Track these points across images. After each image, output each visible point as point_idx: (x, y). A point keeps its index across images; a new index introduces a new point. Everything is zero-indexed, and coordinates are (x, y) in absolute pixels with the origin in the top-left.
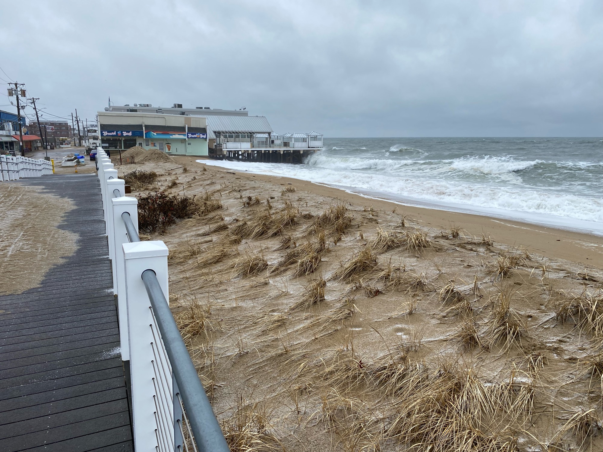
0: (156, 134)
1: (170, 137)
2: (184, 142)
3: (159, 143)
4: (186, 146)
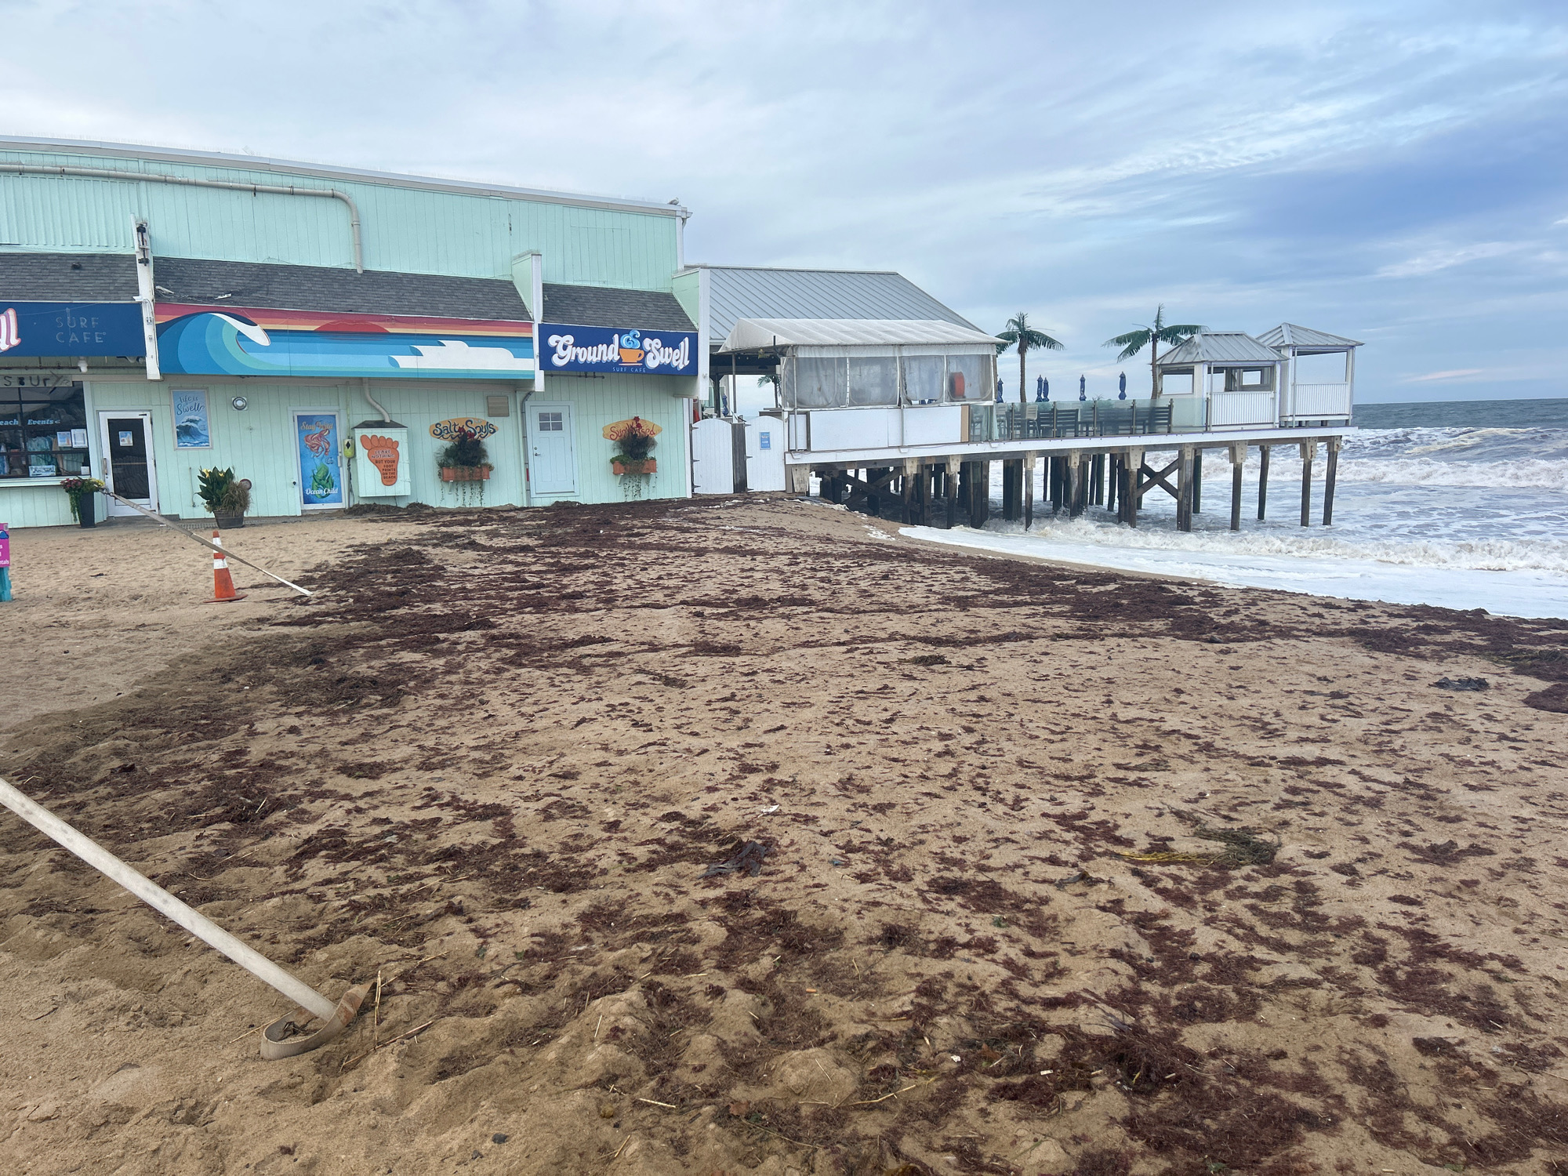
0: (263, 340)
1: (395, 364)
2: (511, 408)
3: (301, 419)
4: (525, 437)
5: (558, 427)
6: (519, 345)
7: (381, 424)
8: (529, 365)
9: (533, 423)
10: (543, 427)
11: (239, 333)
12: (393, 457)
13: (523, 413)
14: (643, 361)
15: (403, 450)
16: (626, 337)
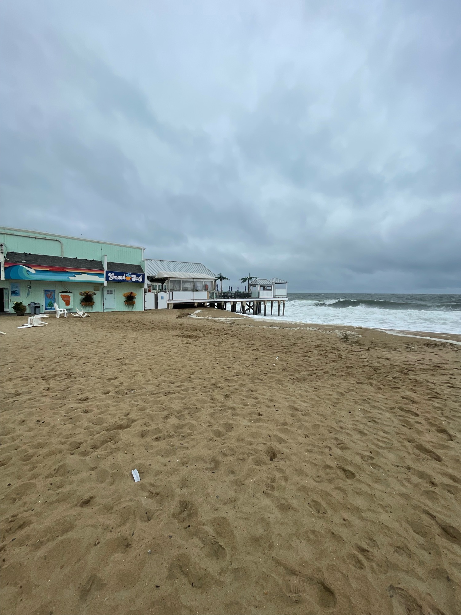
0: (34, 272)
1: (69, 279)
2: (100, 289)
3: (45, 291)
4: (103, 296)
5: (112, 294)
6: (101, 275)
7: (66, 292)
8: (103, 280)
9: (105, 292)
10: (108, 294)
11: (27, 270)
12: (69, 300)
13: (103, 290)
14: (131, 280)
15: (71, 298)
16: (127, 275)
